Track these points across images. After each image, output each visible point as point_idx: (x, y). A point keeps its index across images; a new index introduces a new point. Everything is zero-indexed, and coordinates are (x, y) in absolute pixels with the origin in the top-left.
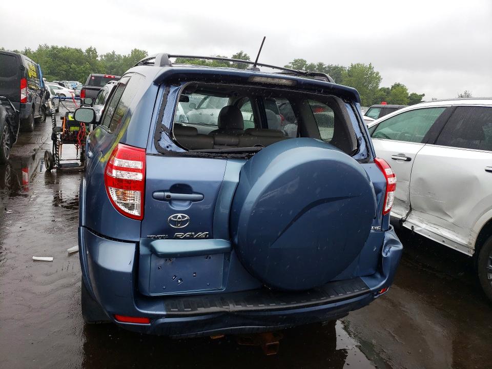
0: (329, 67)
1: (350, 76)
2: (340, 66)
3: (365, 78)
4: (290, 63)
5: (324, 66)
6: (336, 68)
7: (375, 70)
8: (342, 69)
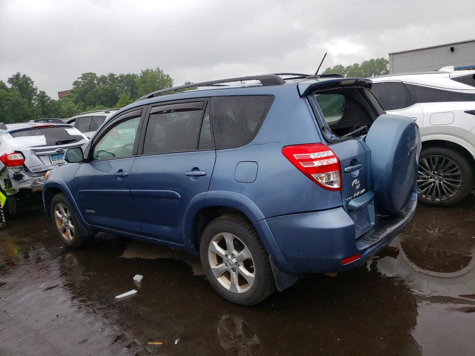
0: (121, 76)
1: (144, 82)
2: (131, 74)
3: (158, 82)
4: (79, 78)
5: (115, 76)
6: (128, 76)
7: (165, 73)
8: (134, 76)
